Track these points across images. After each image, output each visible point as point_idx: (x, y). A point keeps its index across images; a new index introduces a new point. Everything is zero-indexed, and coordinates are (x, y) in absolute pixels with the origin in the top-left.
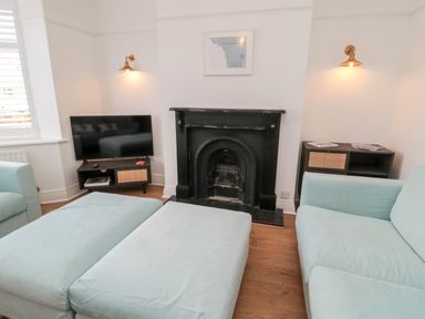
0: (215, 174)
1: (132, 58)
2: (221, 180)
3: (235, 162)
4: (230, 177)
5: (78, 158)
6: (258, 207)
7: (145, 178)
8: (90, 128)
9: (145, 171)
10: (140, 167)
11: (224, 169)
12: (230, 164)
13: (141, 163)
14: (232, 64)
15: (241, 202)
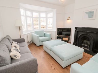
0: (83, 42)
1: (69, 18)
2: (84, 44)
3: (89, 40)
4: (87, 43)
5: (57, 35)
6: (92, 52)
7: (68, 40)
8: (61, 30)
9: (68, 39)
10: (67, 38)
11: (85, 41)
12: (87, 40)
13: (68, 37)
14: (89, 17)
15: (88, 50)
